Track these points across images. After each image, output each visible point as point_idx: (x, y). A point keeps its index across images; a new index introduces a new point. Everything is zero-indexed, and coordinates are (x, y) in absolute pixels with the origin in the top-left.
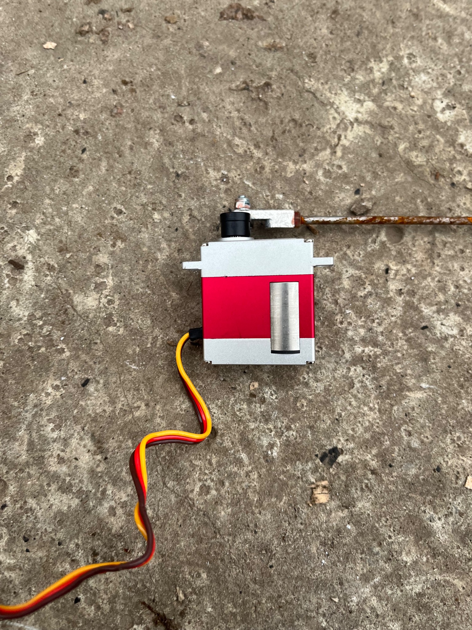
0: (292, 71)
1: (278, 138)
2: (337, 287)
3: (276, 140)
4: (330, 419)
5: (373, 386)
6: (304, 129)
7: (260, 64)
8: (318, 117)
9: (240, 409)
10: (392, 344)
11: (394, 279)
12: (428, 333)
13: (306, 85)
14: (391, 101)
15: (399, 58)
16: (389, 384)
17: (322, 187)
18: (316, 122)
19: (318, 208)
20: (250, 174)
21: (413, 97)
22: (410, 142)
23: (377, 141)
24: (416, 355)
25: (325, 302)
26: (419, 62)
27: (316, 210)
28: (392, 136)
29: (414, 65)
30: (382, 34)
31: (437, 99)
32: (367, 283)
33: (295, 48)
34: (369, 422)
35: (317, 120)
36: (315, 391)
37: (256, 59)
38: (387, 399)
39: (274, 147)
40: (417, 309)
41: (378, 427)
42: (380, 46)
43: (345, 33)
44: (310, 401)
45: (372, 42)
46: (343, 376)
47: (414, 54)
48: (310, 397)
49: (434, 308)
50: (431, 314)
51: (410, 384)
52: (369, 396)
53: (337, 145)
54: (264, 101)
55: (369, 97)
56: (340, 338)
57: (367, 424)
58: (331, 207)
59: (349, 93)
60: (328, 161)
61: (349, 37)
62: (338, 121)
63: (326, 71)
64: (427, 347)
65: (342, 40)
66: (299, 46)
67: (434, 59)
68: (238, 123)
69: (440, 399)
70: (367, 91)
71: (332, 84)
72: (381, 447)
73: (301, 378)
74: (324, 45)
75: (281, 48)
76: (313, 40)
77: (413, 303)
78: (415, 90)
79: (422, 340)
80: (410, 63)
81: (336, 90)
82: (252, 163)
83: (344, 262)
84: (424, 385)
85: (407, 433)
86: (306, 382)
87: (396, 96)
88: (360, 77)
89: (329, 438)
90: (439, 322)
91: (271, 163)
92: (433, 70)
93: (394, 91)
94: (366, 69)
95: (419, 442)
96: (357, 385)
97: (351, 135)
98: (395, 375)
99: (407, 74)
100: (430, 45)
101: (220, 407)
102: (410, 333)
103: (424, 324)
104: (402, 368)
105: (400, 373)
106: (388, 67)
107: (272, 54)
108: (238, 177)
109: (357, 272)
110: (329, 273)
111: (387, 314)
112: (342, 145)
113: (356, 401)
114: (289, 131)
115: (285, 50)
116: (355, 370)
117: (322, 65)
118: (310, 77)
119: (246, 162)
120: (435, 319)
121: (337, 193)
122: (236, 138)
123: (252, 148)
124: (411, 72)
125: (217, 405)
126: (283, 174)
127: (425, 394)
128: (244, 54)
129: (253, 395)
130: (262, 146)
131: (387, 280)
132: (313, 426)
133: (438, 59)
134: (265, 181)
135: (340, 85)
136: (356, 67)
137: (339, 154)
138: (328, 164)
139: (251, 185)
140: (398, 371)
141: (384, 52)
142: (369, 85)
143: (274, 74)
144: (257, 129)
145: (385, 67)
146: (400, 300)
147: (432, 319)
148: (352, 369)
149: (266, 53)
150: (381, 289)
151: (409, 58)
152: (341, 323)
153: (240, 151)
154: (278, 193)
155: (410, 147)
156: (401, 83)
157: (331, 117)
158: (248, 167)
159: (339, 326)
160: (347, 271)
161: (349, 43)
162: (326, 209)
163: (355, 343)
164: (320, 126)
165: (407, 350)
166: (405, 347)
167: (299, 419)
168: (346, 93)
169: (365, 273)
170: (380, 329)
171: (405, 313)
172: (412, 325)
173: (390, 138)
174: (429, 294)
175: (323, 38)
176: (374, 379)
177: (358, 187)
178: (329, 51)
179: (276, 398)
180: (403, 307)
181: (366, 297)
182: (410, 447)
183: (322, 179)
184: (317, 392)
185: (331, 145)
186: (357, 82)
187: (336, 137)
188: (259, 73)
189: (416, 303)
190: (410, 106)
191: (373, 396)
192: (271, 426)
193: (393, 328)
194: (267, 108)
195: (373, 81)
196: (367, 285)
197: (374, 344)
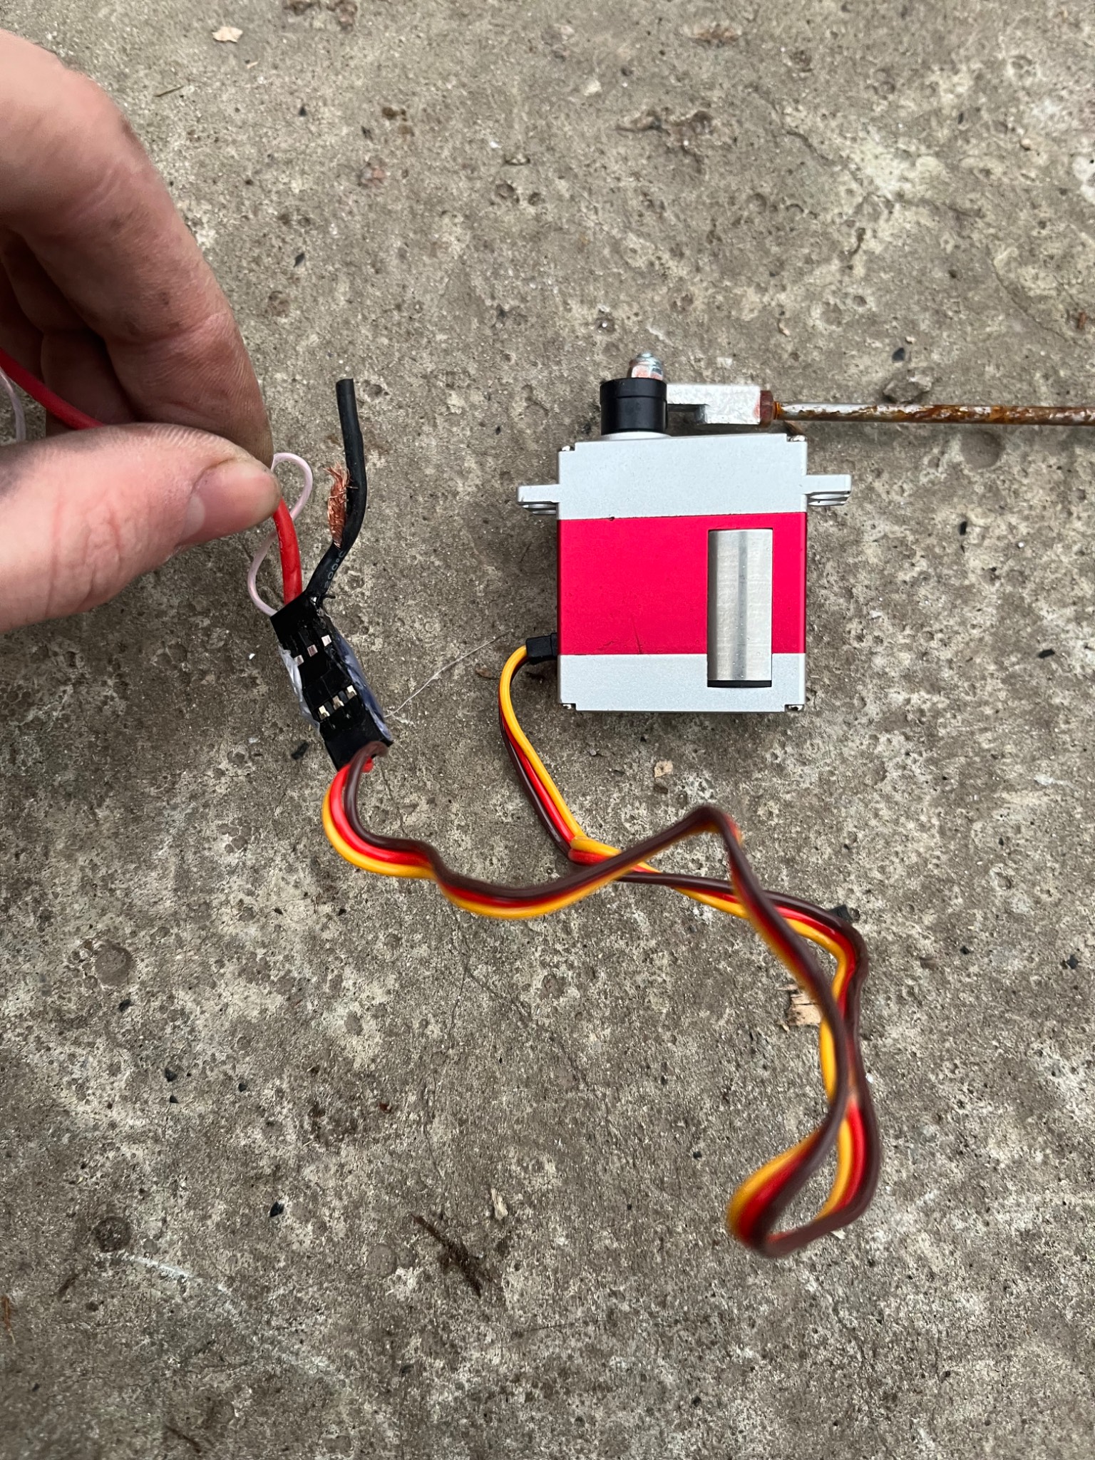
0: (756, 89)
1: (723, 236)
2: (851, 561)
3: (719, 239)
4: (830, 844)
5: (929, 777)
6: (781, 217)
7: (686, 74)
8: (814, 190)
9: (633, 817)
10: (973, 687)
11: (979, 546)
12: (1054, 666)
13: (788, 119)
14: (979, 156)
15: (995, 66)
16: (964, 775)
17: (821, 343)
18: (810, 201)
19: (810, 389)
20: (661, 312)
21: (1027, 149)
22: (1020, 247)
23: (947, 242)
24: (1024, 713)
25: (823, 592)
26: (1040, 75)
27: (805, 391)
28: (981, 232)
29: (1028, 82)
30: (957, 14)
31: (1080, 154)
32: (919, 554)
33: (763, 41)
34: (919, 854)
35: (812, 196)
36: (798, 783)
37: (676, 62)
38: (959, 805)
39: (715, 255)
40: (1028, 611)
41: (937, 866)
42: (953, 39)
43: (875, 10)
44: (788, 805)
45: (936, 31)
46: (862, 754)
47: (1029, 56)
48: (788, 797)
49: (1070, 611)
50: (1061, 623)
51: (1012, 776)
52: (920, 799)
53: (856, 251)
54: (695, 155)
55: (929, 147)
56: (857, 671)
57: (914, 859)
58: (839, 387)
59: (883, 137)
60: (833, 288)
61: (884, 17)
62: (860, 200)
63: (834, 89)
64: (1050, 697)
65: (869, 26)
66: (772, 37)
67: (1074, 68)
68: (635, 203)
69: (1080, 809)
70: (924, 134)
71: (845, 117)
72: (944, 909)
73: (768, 756)
74: (828, 34)
75: (733, 39)
76: (803, 23)
77: (1022, 598)
78: (1032, 133)
79: (1039, 679)
80: (1021, 77)
81: (856, 131)
82: (665, 289)
83: (869, 507)
84: (1042, 779)
85: (1003, 882)
86: (779, 765)
87: (989, 145)
88: (910, 103)
89: (828, 887)
90: (1081, 643)
91: (707, 289)
92: (1071, 92)
93: (985, 135)
94: (922, 87)
95: (1030, 902)
96: (894, 774)
97: (885, 229)
98: (977, 754)
99: (1015, 100)
100: (1065, 37)
101: (589, 811)
102: (1013, 665)
103: (1044, 646)
104: (995, 740)
105: (989, 750)
106: (972, 83)
107: (711, 53)
108: (634, 318)
109: (896, 528)
110: (832, 530)
111: (963, 623)
112: (865, 252)
113: (890, 809)
114: (749, 221)
115: (742, 43)
116: (889, 741)
117: (823, 76)
118: (797, 101)
119: (652, 286)
120: (1071, 634)
121: (853, 357)
122: (631, 235)
123: (666, 256)
124: (1021, 94)
125: (582, 806)
126: (733, 313)
127: (1045, 799)
128: (651, 52)
129: (660, 789)
130: (687, 252)
131: (962, 547)
132: (793, 859)
133: (1082, 69)
134: (693, 329)
135: (863, 120)
136: (900, 82)
137: (860, 270)
138: (834, 292)
139: (661, 337)
140: (985, 746)
141: (962, 51)
142: (928, 120)
143: (715, 95)
144: (677, 216)
145: (963, 83)
146: (991, 591)
147: (1063, 636)
148: (883, 738)
149: (700, 50)
150: (950, 568)
151: (1017, 66)
152: (860, 638)
153: (640, 263)
154: (723, 355)
155: (1020, 256)
156: (1001, 118)
157: (842, 189)
158: (657, 298)
159: (856, 644)
160: (874, 527)
161: (883, 31)
162: (828, 390)
163: (891, 682)
164: (818, 210)
165: (1005, 702)
166: (1002, 695)
167: (763, 843)
168: (877, 138)
169: (914, 532)
170: (946, 654)
171: (1002, 620)
172: (1017, 648)
173: (975, 236)
174: (1059, 580)
175: (826, 18)
176: (931, 761)
177: (900, 345)
178: (840, 47)
179: (712, 797)
180: (997, 608)
181: (915, 583)
182: (1009, 913)
183: (820, 325)
184: (804, 786)
185: (842, 252)
186: (903, 113)
187: (853, 232)
188: (683, 93)
189: (1028, 600)
190: (1020, 167)
191: (928, 798)
192: (699, 856)
193: (976, 652)
194: (699, 171)
195: (937, 112)
196: (918, 557)
197: (932, 685)
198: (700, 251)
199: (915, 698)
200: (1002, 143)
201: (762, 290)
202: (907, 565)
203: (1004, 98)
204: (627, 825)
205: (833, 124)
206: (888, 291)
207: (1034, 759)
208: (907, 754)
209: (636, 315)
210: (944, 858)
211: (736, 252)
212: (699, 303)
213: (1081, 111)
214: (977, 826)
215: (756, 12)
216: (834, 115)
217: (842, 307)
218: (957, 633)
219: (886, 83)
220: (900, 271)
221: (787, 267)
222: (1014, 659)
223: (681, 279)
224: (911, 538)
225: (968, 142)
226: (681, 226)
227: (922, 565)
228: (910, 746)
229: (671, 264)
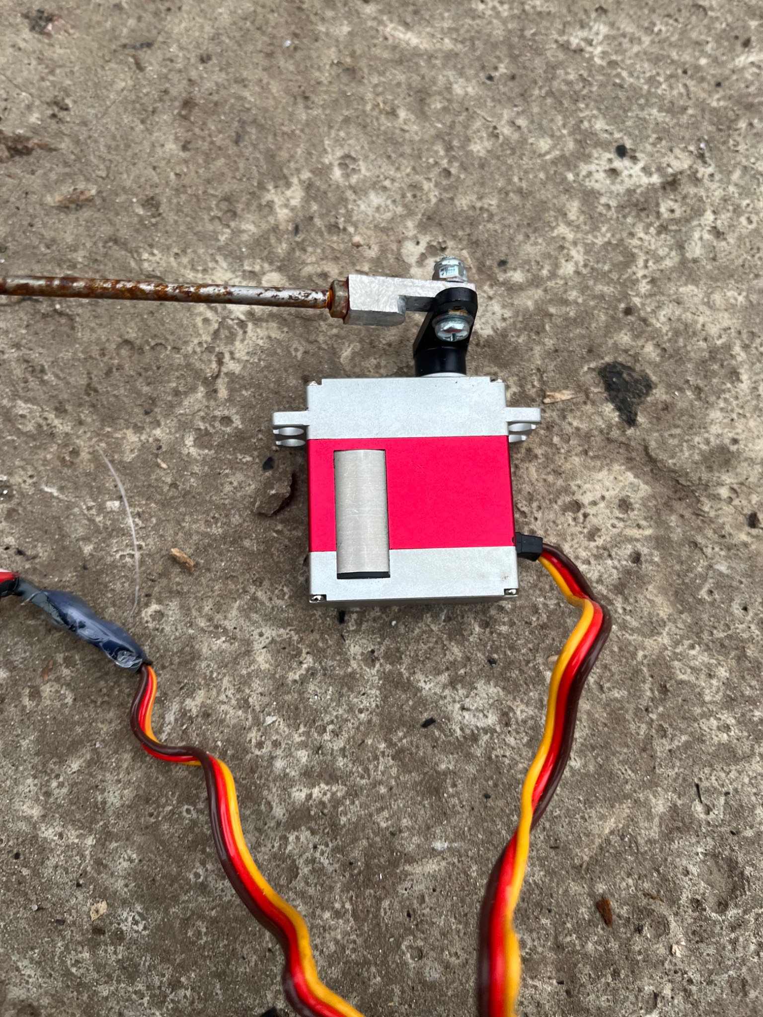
198: (80, 405)
199: (316, 792)
200: (335, 246)
201: (138, 429)
202: (295, 665)
203: (333, 200)
204: (74, 970)
205: (185, 260)
206: (252, 407)
207: (428, 828)
208: (315, 847)
209: (31, 477)
210: (359, 941)
211: (112, 399)
212: (85, 455)
213: (403, 196)
214: (386, 904)
215: (108, 169)
216: (184, 251)
217: (212, 430)
218: (347, 720)
219: (229, 211)
220: (259, 386)
221: (159, 403)
222: (400, 734)
223: (67, 434)
224: (295, 638)
225: (304, 250)
226: (62, 384)
227: (308, 661)
228: (316, 839)
229: (56, 422)
